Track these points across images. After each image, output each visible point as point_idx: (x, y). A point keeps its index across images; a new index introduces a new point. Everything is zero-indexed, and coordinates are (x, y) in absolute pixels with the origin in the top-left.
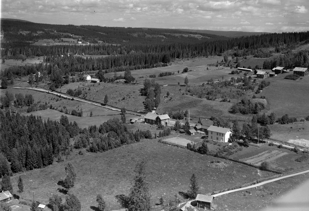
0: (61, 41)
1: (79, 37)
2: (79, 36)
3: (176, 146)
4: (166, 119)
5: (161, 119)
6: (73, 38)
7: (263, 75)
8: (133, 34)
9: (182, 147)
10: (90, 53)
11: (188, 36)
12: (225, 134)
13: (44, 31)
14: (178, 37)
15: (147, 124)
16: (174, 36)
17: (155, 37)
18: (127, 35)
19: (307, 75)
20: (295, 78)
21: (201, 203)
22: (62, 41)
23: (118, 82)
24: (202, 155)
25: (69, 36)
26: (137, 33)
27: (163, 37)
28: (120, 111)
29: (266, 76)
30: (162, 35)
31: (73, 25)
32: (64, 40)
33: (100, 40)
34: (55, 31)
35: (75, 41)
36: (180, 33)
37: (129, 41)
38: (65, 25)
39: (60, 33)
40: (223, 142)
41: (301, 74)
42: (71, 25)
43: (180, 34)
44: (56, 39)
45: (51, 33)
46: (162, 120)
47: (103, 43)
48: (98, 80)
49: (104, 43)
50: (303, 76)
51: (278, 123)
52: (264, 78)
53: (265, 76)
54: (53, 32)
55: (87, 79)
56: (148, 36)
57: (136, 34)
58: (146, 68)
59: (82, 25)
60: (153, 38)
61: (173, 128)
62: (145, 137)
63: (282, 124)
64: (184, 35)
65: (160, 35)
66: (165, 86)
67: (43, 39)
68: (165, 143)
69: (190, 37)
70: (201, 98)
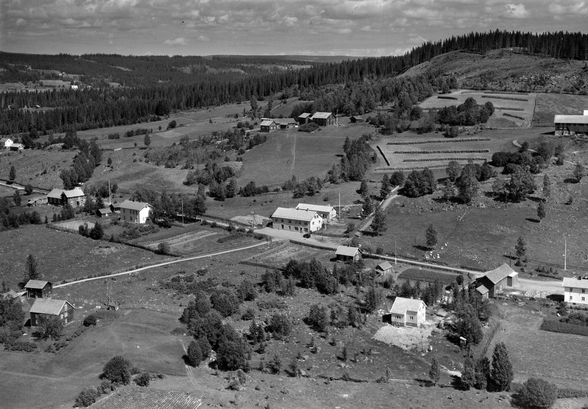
0: (39, 85)
1: (74, 77)
2: (74, 75)
3: (67, 231)
4: (77, 197)
5: (68, 197)
6: (62, 79)
7: (268, 126)
8: (183, 68)
9: (73, 232)
10: (50, 104)
11: (288, 68)
12: (139, 211)
13: (6, 68)
14: (268, 71)
15: (51, 205)
16: (261, 69)
17: (225, 73)
18: (171, 70)
19: (333, 124)
20: (309, 129)
21: (31, 291)
22: (41, 85)
23: (51, 148)
24: (94, 241)
25: (56, 77)
26: (190, 66)
27: (239, 72)
28: (24, 189)
29: (275, 128)
30: (238, 67)
31: (68, 54)
32: (44, 84)
33: (113, 82)
34: (30, 68)
35: (67, 84)
36: (273, 63)
37: (169, 81)
38: (52, 55)
39: (38, 70)
40: (138, 223)
41: (321, 122)
42: (64, 55)
43: (273, 66)
44: (31, 82)
45: (20, 71)
46: (70, 198)
47: (119, 86)
48: (20, 146)
49: (121, 86)
50: (325, 125)
51: (240, 195)
52: (270, 131)
53: (272, 128)
54: (25, 69)
55: (6, 146)
56: (211, 70)
57: (188, 68)
58: (120, 125)
59: (86, 55)
60: (220, 74)
61: (82, 210)
62: (30, 222)
63: (245, 196)
64: (280, 67)
65: (235, 67)
66: (116, 151)
67: (4, 83)
68: (55, 228)
69: (291, 70)
70: (158, 165)
